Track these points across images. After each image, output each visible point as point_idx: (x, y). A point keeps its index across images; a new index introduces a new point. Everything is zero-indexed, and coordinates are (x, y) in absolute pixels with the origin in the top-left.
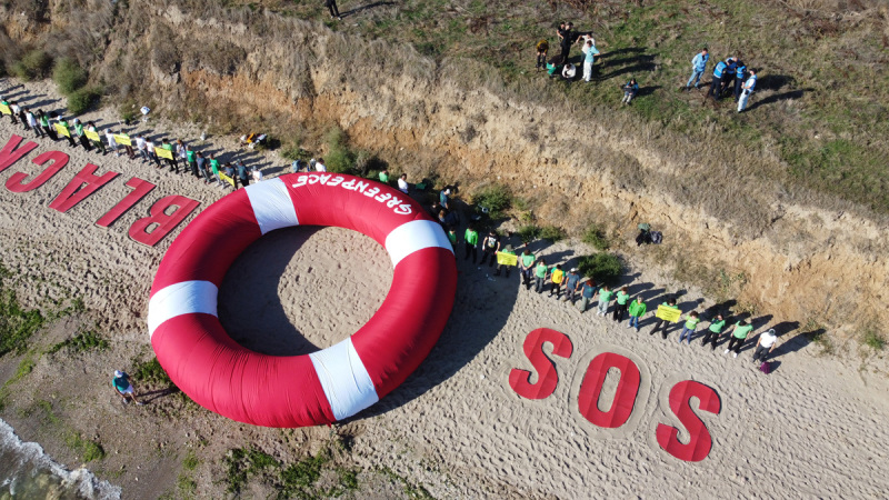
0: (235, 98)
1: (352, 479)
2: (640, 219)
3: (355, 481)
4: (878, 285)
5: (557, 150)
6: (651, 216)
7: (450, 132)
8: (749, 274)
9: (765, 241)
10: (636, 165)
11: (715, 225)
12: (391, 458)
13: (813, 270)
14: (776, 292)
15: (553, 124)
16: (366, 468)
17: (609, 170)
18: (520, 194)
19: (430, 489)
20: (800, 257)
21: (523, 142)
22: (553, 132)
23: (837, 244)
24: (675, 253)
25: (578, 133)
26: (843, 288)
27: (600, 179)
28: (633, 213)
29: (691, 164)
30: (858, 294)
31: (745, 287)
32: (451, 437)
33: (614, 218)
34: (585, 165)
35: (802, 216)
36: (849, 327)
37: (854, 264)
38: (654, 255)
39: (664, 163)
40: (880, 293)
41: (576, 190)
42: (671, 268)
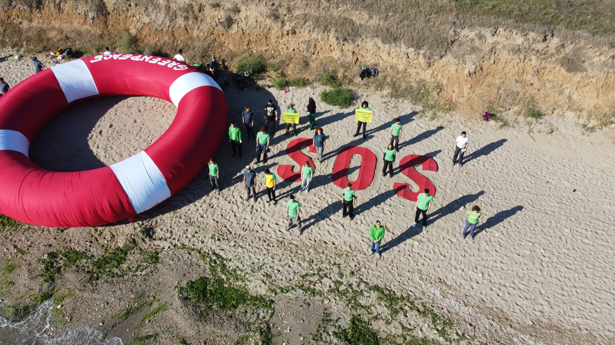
0: (45, 26)
1: (155, 258)
2: (361, 62)
3: (157, 258)
4: (529, 77)
5: (294, 22)
6: (368, 59)
7: (214, 24)
8: (442, 85)
9: (449, 57)
10: (352, 23)
11: (413, 53)
12: (187, 237)
13: (485, 73)
14: (463, 94)
15: (288, 5)
16: (166, 248)
17: (333, 30)
18: (272, 60)
19: (222, 253)
20: (474, 64)
21: (269, 22)
22: (289, 10)
23: (497, 51)
24: (389, 80)
25: (308, 8)
26: (507, 82)
27: (328, 39)
28: (355, 59)
29: (390, 14)
30: (518, 85)
31: (441, 94)
32: (235, 216)
33: (342, 65)
34: (316, 30)
35: (470, 37)
36: (516, 108)
37: (511, 64)
38: (375, 85)
39: (371, 17)
40: (532, 82)
41: (312, 50)
42: (388, 91)
